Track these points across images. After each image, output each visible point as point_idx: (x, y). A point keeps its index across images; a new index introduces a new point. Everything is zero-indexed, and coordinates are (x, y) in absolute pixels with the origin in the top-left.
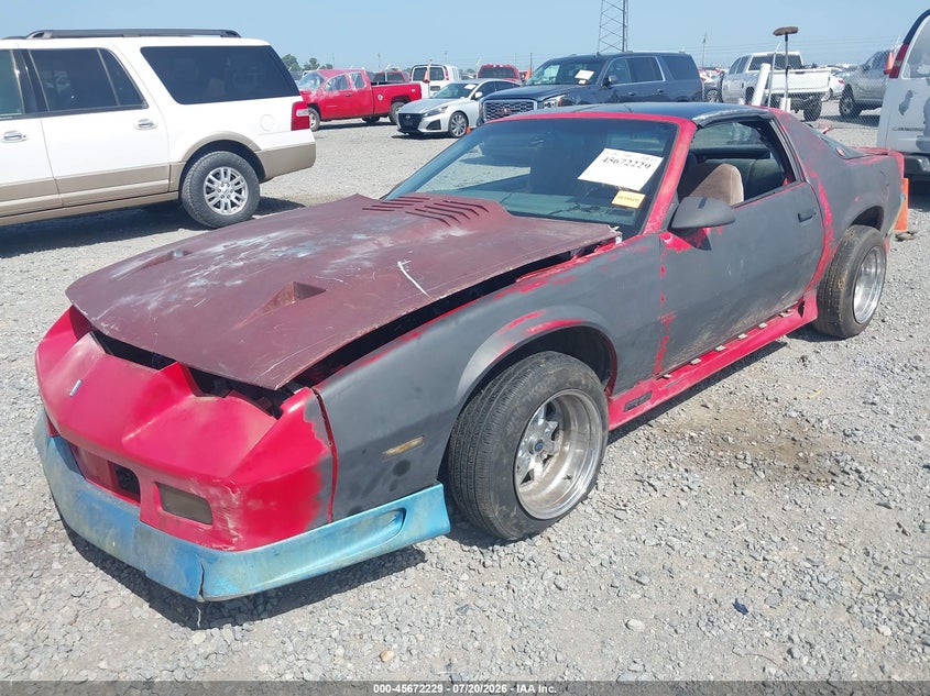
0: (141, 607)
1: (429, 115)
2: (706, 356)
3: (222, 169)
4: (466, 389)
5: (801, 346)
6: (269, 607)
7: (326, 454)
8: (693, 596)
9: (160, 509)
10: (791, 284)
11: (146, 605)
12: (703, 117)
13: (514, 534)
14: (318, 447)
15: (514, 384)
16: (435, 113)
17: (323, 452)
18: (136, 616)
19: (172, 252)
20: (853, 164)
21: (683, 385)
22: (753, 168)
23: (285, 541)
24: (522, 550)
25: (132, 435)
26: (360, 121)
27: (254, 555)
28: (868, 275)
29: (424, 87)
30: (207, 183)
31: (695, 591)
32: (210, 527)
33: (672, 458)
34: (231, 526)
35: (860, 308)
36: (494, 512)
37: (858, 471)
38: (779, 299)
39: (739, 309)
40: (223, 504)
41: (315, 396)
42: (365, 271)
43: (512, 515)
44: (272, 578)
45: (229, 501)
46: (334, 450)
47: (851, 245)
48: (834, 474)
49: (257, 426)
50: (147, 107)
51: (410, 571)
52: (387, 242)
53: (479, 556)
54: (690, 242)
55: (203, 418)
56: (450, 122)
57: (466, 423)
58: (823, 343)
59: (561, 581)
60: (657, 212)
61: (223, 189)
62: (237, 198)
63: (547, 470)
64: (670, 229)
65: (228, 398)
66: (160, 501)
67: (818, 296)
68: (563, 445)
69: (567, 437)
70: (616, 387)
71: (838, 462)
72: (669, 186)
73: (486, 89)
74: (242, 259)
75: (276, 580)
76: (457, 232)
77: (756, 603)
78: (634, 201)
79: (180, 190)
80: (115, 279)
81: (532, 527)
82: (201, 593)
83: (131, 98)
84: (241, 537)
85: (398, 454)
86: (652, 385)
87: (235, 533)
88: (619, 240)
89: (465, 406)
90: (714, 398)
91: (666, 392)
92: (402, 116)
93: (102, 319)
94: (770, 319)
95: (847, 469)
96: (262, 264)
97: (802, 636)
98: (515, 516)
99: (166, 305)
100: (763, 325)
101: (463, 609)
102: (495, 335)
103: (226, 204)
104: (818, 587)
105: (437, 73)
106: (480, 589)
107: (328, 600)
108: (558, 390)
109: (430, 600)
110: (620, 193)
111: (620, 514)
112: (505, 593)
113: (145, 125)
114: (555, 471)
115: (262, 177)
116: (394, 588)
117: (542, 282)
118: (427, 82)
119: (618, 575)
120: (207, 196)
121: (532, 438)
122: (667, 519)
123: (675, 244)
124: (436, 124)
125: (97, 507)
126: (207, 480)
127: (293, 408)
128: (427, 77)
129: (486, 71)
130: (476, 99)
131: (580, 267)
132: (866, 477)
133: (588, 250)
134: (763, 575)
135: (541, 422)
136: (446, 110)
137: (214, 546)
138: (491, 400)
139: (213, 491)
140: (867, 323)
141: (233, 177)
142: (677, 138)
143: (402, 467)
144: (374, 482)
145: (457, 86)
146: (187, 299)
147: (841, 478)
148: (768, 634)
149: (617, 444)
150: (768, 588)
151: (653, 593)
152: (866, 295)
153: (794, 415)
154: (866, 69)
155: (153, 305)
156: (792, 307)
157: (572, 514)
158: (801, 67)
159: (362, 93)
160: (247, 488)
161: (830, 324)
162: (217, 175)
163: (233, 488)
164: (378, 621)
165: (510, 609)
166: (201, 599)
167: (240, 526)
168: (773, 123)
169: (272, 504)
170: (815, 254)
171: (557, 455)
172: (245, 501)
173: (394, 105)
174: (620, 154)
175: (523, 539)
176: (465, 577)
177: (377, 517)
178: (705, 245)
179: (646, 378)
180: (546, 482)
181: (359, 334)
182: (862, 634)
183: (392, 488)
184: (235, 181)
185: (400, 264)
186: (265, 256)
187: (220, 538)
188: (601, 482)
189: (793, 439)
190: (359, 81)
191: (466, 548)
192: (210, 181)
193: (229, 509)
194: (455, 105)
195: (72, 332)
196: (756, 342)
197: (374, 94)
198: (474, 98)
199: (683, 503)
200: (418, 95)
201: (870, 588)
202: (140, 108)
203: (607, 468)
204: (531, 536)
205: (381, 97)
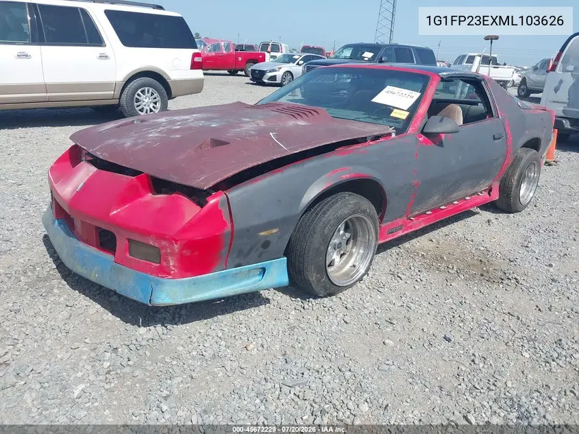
0: (107, 314)
1: (270, 72)
2: (434, 211)
3: (146, 89)
4: (304, 205)
5: (487, 215)
6: (182, 319)
7: (228, 229)
8: (421, 332)
9: (128, 255)
10: (486, 176)
11: (110, 314)
12: (444, 73)
13: (322, 293)
14: (224, 224)
15: (330, 207)
16: (274, 71)
17: (226, 228)
18: (105, 318)
19: (134, 121)
20: (526, 111)
21: (420, 224)
22: (468, 110)
23: (199, 276)
24: (325, 302)
25: (115, 212)
26: (226, 72)
27: (182, 282)
28: (529, 178)
29: (267, 55)
30: (136, 96)
31: (423, 330)
32: (158, 265)
33: (412, 264)
34: (171, 264)
35: (523, 197)
36: (313, 277)
37: (516, 279)
38: (478, 184)
39: (456, 185)
40: (169, 251)
41: (225, 196)
42: (251, 136)
43: (322, 280)
44: (190, 296)
45: (172, 249)
46: (232, 226)
47: (521, 158)
48: (502, 280)
49: (190, 210)
50: (105, 46)
51: (262, 307)
52: (262, 124)
53: (300, 303)
54: (432, 141)
55: (158, 205)
56: (282, 77)
57: (301, 225)
58: (501, 215)
59: (347, 319)
60: (416, 122)
61: (146, 101)
62: (153, 107)
63: (342, 261)
64: (422, 132)
65: (173, 195)
66: (129, 250)
67: (500, 186)
68: (352, 248)
69: (355, 244)
70: (384, 219)
71: (505, 274)
72: (423, 109)
73: (305, 59)
74: (178, 125)
75: (193, 297)
76: (301, 123)
77: (456, 337)
78: (403, 115)
79: (120, 99)
80: (100, 132)
81: (332, 290)
82: (150, 300)
83: (95, 39)
84: (176, 271)
85: (266, 236)
86: (404, 222)
87: (173, 269)
88: (393, 135)
89: (303, 215)
90: (437, 237)
91: (411, 227)
92: (253, 71)
93: (97, 150)
94: (472, 195)
95: (510, 277)
96: (191, 128)
97: (480, 354)
98: (324, 282)
99: (136, 145)
100: (468, 198)
101: (292, 328)
102: (323, 177)
103: (147, 110)
104: (490, 332)
105: (276, 48)
106: (301, 319)
107: (215, 318)
108: (354, 212)
109: (273, 322)
110: (395, 110)
111: (380, 290)
112: (315, 322)
113: (103, 57)
114: (346, 262)
115: (170, 96)
116: (253, 315)
117: (350, 151)
118: (269, 52)
119: (379, 319)
120: (136, 104)
121: (335, 241)
122: (408, 294)
123: (424, 141)
124: (274, 78)
125: (87, 255)
126: (161, 237)
127: (212, 202)
128: (269, 50)
129: (305, 49)
130: (300, 65)
131: (372, 146)
132: (521, 282)
133: (377, 138)
134: (461, 325)
135: (342, 232)
136: (281, 70)
137: (160, 275)
138: (317, 214)
139: (164, 243)
140: (526, 206)
141: (152, 94)
142: (429, 83)
143: (266, 244)
144: (251, 249)
145: (288, 56)
146: (148, 142)
147: (506, 281)
148: (462, 352)
149: (381, 255)
150: (462, 331)
151: (399, 328)
152: (527, 189)
153: (482, 249)
154: (535, 69)
155: (128, 144)
156: (485, 190)
157: (354, 287)
158: (498, 64)
159: (229, 55)
160: (184, 242)
161: (505, 204)
162: (143, 92)
163: (176, 241)
164: (244, 330)
165: (318, 330)
166: (149, 305)
167: (177, 264)
168: (483, 83)
169: (196, 253)
170: (501, 160)
171: (348, 253)
172: (181, 250)
173: (248, 65)
174: (396, 89)
175: (325, 297)
176: (293, 312)
177: (249, 271)
178: (441, 144)
179: (400, 217)
180: (341, 268)
181: (251, 165)
182: (512, 356)
183: (260, 256)
184: (154, 96)
185: (271, 134)
186: (192, 124)
187: (164, 271)
188: (370, 273)
189: (481, 261)
190: (227, 47)
191: (293, 299)
192: (138, 95)
193: (172, 254)
194: (286, 67)
195: (69, 163)
196: (462, 208)
197: (237, 56)
198: (298, 64)
199: (417, 287)
200: (263, 60)
201: (519, 335)
202: (101, 46)
203: (374, 266)
204: (330, 295)
205: (240, 59)
